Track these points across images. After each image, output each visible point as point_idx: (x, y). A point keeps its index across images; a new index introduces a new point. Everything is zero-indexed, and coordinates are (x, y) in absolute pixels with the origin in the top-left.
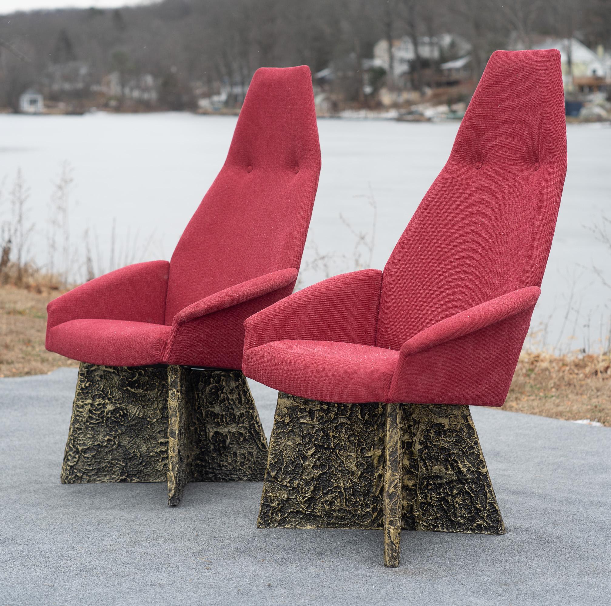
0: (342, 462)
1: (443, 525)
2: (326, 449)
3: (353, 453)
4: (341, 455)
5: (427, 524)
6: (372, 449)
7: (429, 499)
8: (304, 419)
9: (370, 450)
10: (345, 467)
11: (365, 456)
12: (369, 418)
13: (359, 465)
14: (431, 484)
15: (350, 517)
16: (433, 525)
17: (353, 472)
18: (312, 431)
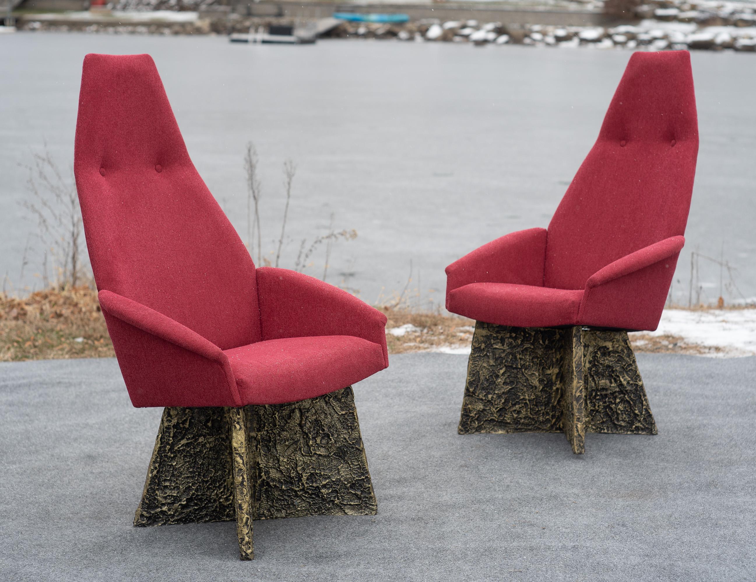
0: (527, 379)
1: (608, 428)
2: (514, 368)
3: (536, 371)
4: (526, 374)
5: (595, 427)
6: (551, 368)
7: (597, 407)
8: (497, 345)
9: (549, 369)
10: (529, 383)
11: (546, 373)
12: (549, 343)
13: (541, 381)
14: (598, 395)
15: (533, 423)
16: (600, 428)
17: (536, 387)
18: (503, 355)
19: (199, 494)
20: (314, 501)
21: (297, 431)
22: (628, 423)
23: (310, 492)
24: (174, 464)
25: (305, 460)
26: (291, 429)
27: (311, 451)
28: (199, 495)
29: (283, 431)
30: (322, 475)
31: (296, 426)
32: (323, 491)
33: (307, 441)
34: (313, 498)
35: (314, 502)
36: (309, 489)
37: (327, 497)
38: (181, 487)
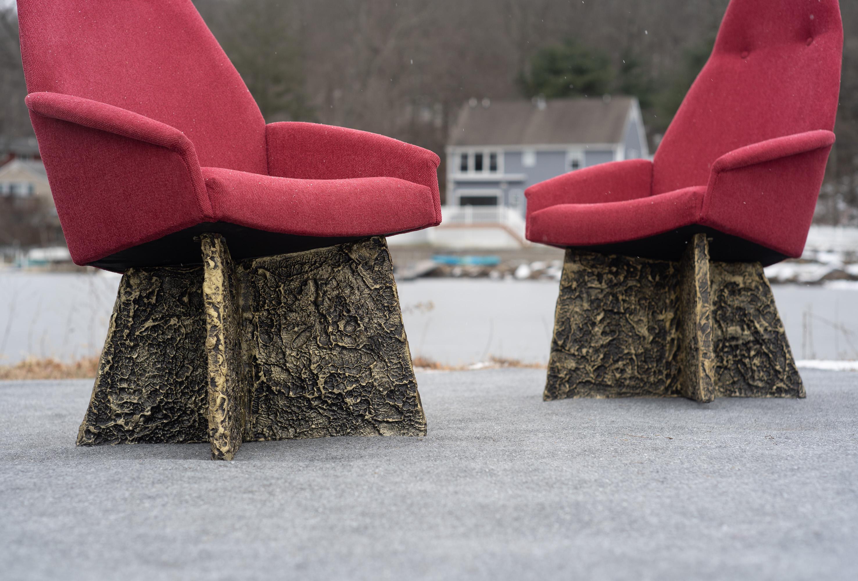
0: (633, 327)
1: (740, 390)
2: (615, 313)
3: (644, 316)
4: (631, 320)
5: (723, 388)
6: (664, 312)
7: (726, 364)
8: (592, 283)
9: (661, 313)
10: (635, 332)
11: (657, 319)
12: (660, 279)
13: (650, 329)
14: (726, 347)
15: (642, 385)
16: (730, 390)
17: (644, 338)
18: (601, 296)
19: (170, 401)
20: (335, 415)
21: (310, 312)
22: (767, 383)
23: (329, 402)
24: (134, 357)
25: (322, 354)
26: (302, 310)
27: (330, 341)
28: (169, 403)
29: (292, 311)
30: (346, 377)
31: (310, 304)
32: (348, 400)
33: (325, 326)
34: (334, 411)
35: (335, 417)
36: (328, 397)
37: (354, 410)
38: (144, 391)
